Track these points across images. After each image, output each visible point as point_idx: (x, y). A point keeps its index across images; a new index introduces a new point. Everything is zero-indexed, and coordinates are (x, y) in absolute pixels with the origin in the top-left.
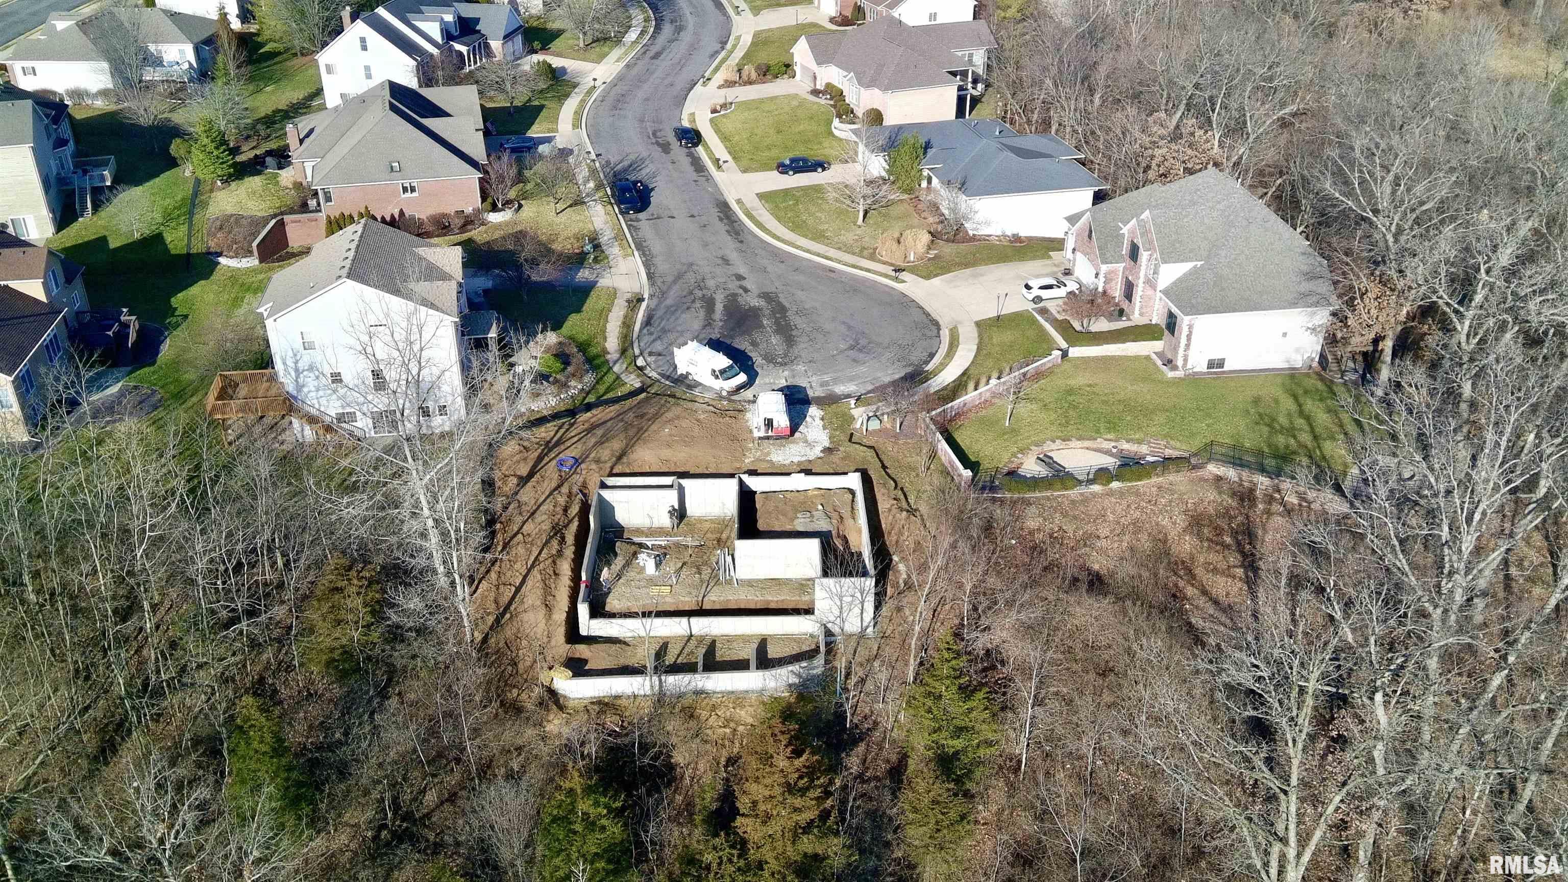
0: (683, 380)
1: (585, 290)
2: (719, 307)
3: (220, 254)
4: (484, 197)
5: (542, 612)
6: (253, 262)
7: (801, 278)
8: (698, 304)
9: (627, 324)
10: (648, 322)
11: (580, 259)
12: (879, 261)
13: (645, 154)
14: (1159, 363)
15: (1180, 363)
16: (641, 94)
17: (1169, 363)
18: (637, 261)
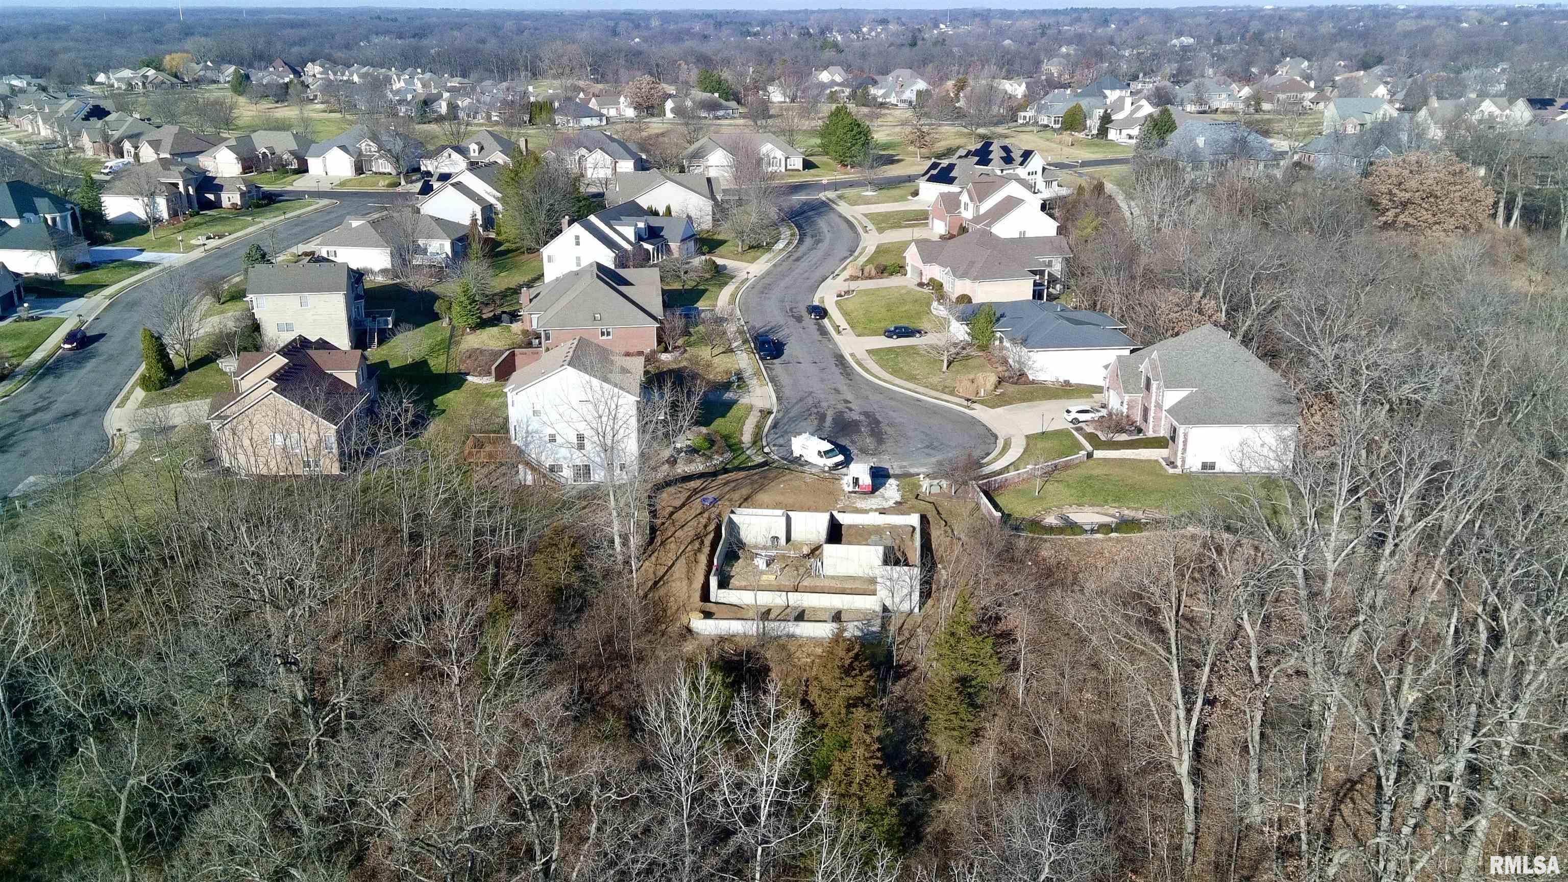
0: (798, 461)
1: (729, 405)
2: (829, 419)
3: (468, 374)
4: (660, 341)
5: (685, 582)
6: (489, 380)
7: (893, 403)
8: (813, 417)
9: (759, 427)
10: (775, 426)
11: (727, 386)
12: (957, 396)
13: (782, 322)
14: (1164, 464)
15: (1179, 463)
16: (782, 284)
17: (1172, 464)
18: (770, 389)
